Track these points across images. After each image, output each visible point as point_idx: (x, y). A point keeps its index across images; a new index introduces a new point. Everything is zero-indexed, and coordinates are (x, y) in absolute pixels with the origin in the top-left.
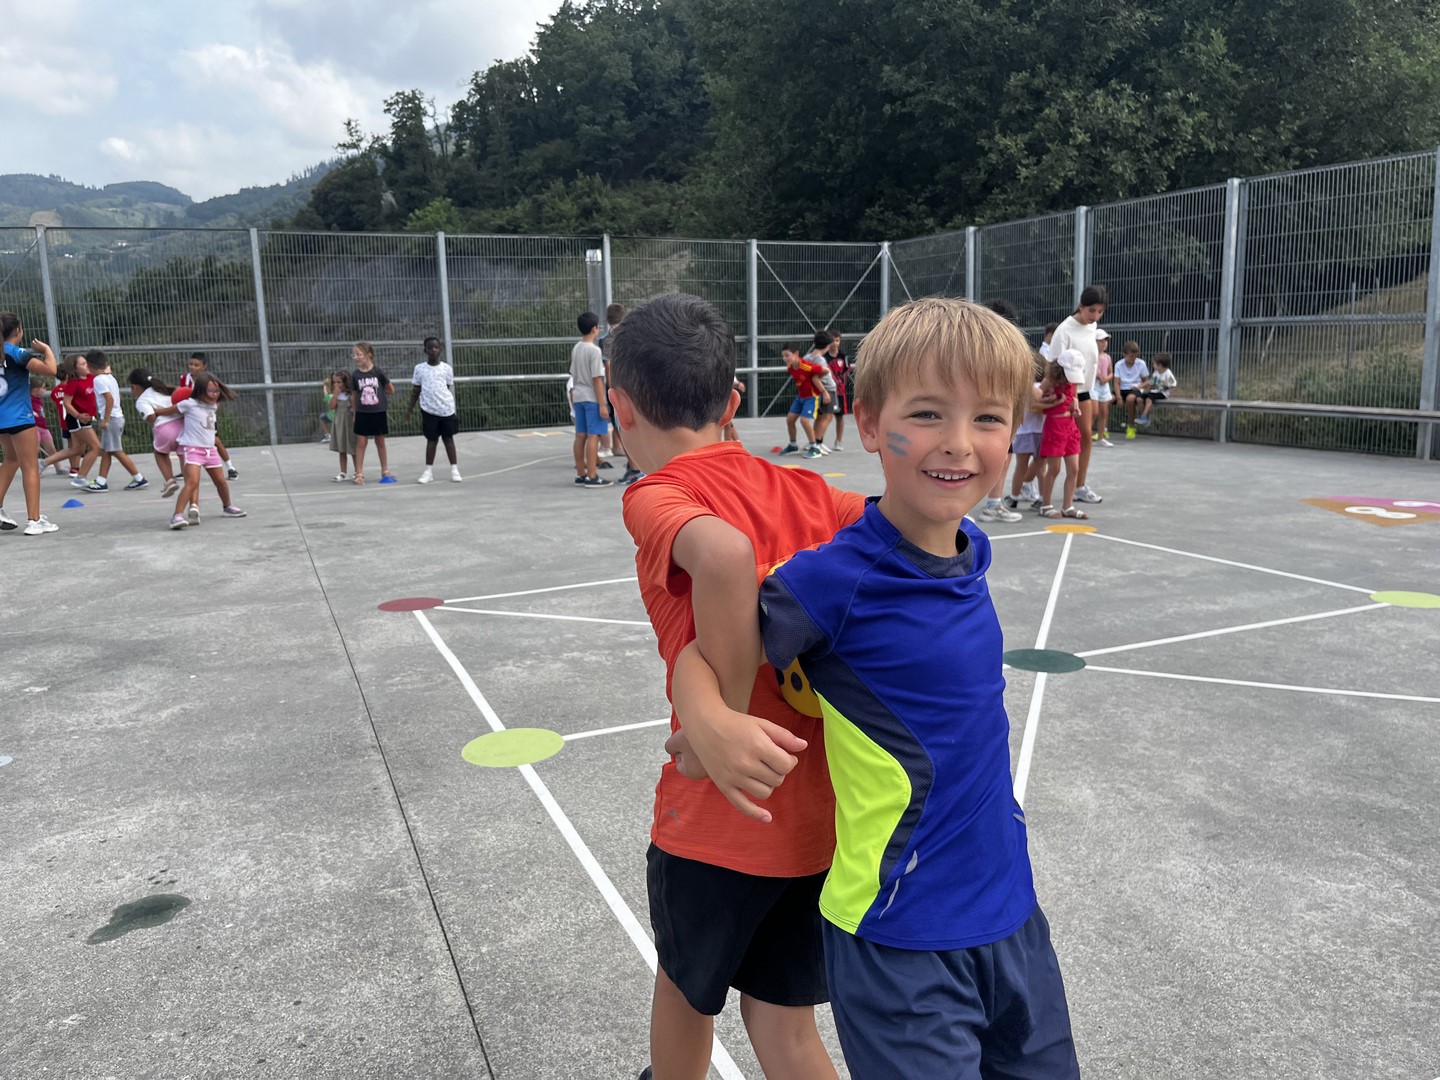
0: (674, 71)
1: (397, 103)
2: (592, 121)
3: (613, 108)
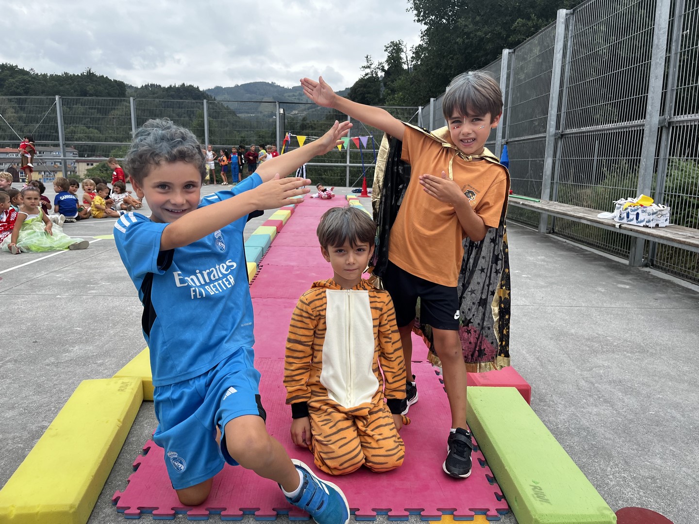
1: (391, 46)
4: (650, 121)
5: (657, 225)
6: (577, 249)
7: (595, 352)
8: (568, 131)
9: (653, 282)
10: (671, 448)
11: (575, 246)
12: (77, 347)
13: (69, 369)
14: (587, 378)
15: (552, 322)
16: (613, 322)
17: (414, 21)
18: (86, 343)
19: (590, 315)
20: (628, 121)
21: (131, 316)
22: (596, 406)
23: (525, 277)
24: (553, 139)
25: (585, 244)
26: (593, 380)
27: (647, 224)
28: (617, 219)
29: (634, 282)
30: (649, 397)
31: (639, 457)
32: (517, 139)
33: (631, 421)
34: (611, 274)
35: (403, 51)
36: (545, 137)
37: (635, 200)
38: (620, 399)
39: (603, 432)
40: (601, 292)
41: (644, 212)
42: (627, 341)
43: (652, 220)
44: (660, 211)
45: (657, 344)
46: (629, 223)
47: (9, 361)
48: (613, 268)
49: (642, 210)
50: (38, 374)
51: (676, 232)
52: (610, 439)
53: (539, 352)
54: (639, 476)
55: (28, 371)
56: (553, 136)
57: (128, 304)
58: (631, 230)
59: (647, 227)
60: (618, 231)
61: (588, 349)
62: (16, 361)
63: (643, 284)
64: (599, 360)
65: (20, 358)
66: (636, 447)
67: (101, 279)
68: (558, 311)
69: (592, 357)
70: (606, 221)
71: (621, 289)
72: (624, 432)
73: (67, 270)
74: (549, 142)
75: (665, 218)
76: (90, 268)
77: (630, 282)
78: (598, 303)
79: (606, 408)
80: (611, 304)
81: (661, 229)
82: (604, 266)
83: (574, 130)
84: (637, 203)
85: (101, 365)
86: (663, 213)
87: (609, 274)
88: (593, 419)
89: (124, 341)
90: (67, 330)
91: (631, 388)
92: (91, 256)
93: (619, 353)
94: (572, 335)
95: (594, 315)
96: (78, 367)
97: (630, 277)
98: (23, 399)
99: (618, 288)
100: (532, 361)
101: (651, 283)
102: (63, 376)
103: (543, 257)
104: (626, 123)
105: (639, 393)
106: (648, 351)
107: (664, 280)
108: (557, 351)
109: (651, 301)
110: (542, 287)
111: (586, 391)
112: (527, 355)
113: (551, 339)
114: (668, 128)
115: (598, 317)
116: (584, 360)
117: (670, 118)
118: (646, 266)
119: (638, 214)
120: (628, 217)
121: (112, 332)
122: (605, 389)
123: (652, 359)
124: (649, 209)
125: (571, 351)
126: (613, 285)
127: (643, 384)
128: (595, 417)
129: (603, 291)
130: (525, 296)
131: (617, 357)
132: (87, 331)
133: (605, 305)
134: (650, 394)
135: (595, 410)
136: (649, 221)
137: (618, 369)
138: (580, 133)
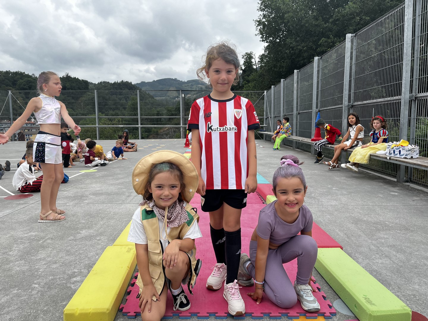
1: (246, 55)
4: (404, 97)
5: (412, 157)
6: (364, 173)
7: (378, 230)
8: (356, 103)
9: (411, 191)
10: (424, 280)
11: (363, 171)
12: (84, 231)
13: (83, 243)
14: (375, 244)
15: (352, 214)
16: (388, 214)
17: (260, 41)
18: (89, 228)
19: (374, 210)
20: (391, 97)
21: (110, 214)
22: (381, 259)
23: (334, 189)
24: (347, 108)
25: (369, 170)
26: (379, 245)
27: (406, 157)
28: (388, 154)
29: (400, 191)
30: (411, 254)
31: (406, 285)
32: (325, 108)
33: (401, 266)
34: (386, 186)
35: (253, 58)
36: (342, 107)
37: (398, 143)
38: (394, 255)
39: (385, 272)
40: (381, 197)
41: (403, 149)
42: (397, 224)
43: (409, 154)
44: (413, 149)
45: (415, 225)
46: (395, 156)
47: (48, 239)
48: (387, 183)
49: (402, 149)
50: (66, 245)
51: (423, 161)
52: (389, 276)
53: (346, 230)
54: (406, 294)
55: (60, 243)
56: (346, 106)
57: (107, 207)
58: (397, 161)
59: (406, 158)
60: (389, 161)
61: (374, 229)
62: (52, 239)
63: (405, 192)
64: (382, 234)
65: (54, 237)
66: (404, 280)
67: (90, 194)
68: (356, 208)
69: (377, 233)
70: (381, 155)
71: (393, 195)
72: (398, 272)
73: (69, 190)
74: (344, 110)
75: (416, 153)
76: (82, 188)
77: (398, 191)
78: (379, 203)
79: (387, 260)
80: (387, 204)
81: (414, 159)
82: (382, 182)
83: (359, 103)
84: (399, 144)
85: (99, 240)
86: (415, 150)
87: (385, 187)
88: (380, 266)
89: (109, 228)
90: (76, 222)
91: (400, 249)
92: (81, 182)
93: (393, 231)
94: (365, 221)
95: (377, 210)
96: (87, 241)
97: (398, 188)
98: (60, 258)
99: (391, 194)
100: (342, 235)
101: (410, 192)
102: (80, 246)
103: (344, 178)
104: (390, 98)
105: (405, 252)
106: (409, 229)
107: (418, 190)
108: (356, 230)
109: (410, 202)
110: (345, 195)
111: (375, 251)
112: (339, 232)
113: (353, 223)
114: (415, 100)
115: (380, 211)
116: (372, 235)
117: (416, 95)
118: (407, 182)
119: (400, 151)
120: (394, 153)
121: (101, 223)
122: (386, 250)
123: (412, 234)
124: (407, 148)
125: (365, 230)
126: (388, 193)
127: (408, 247)
128: (380, 265)
129: (382, 196)
130: (335, 200)
131: (392, 233)
132: (88, 222)
133: (383, 204)
134: (412, 252)
135: (380, 261)
136: (407, 155)
137: (392, 239)
138: (363, 104)
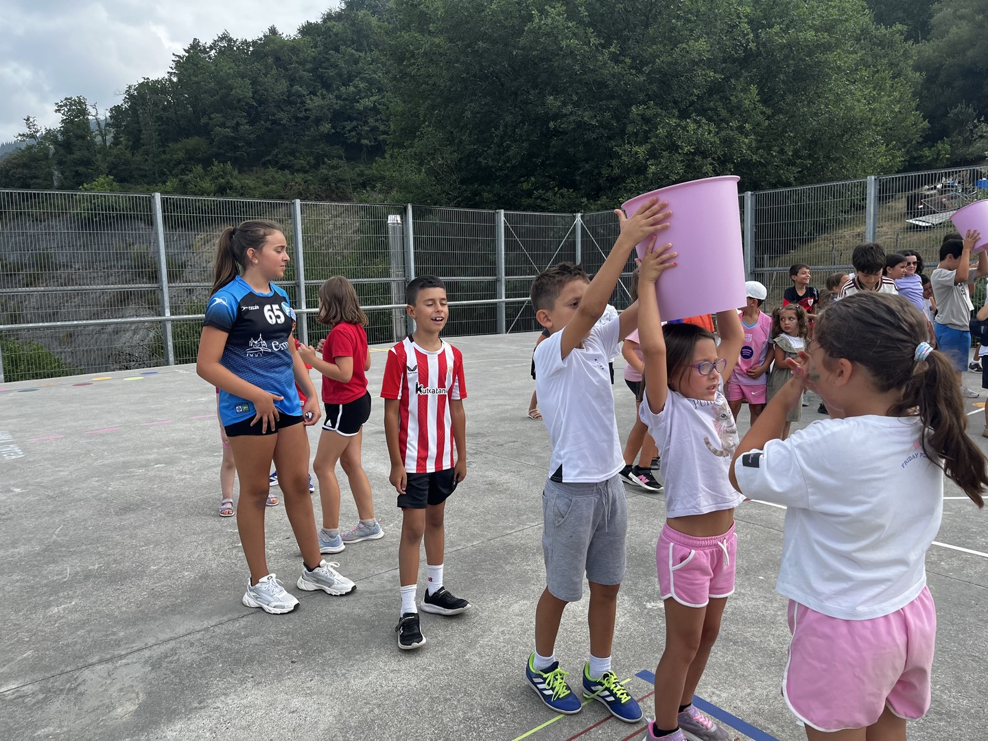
0: (282, 94)
1: (66, 105)
2: (223, 125)
3: (238, 117)
35: (89, 114)
